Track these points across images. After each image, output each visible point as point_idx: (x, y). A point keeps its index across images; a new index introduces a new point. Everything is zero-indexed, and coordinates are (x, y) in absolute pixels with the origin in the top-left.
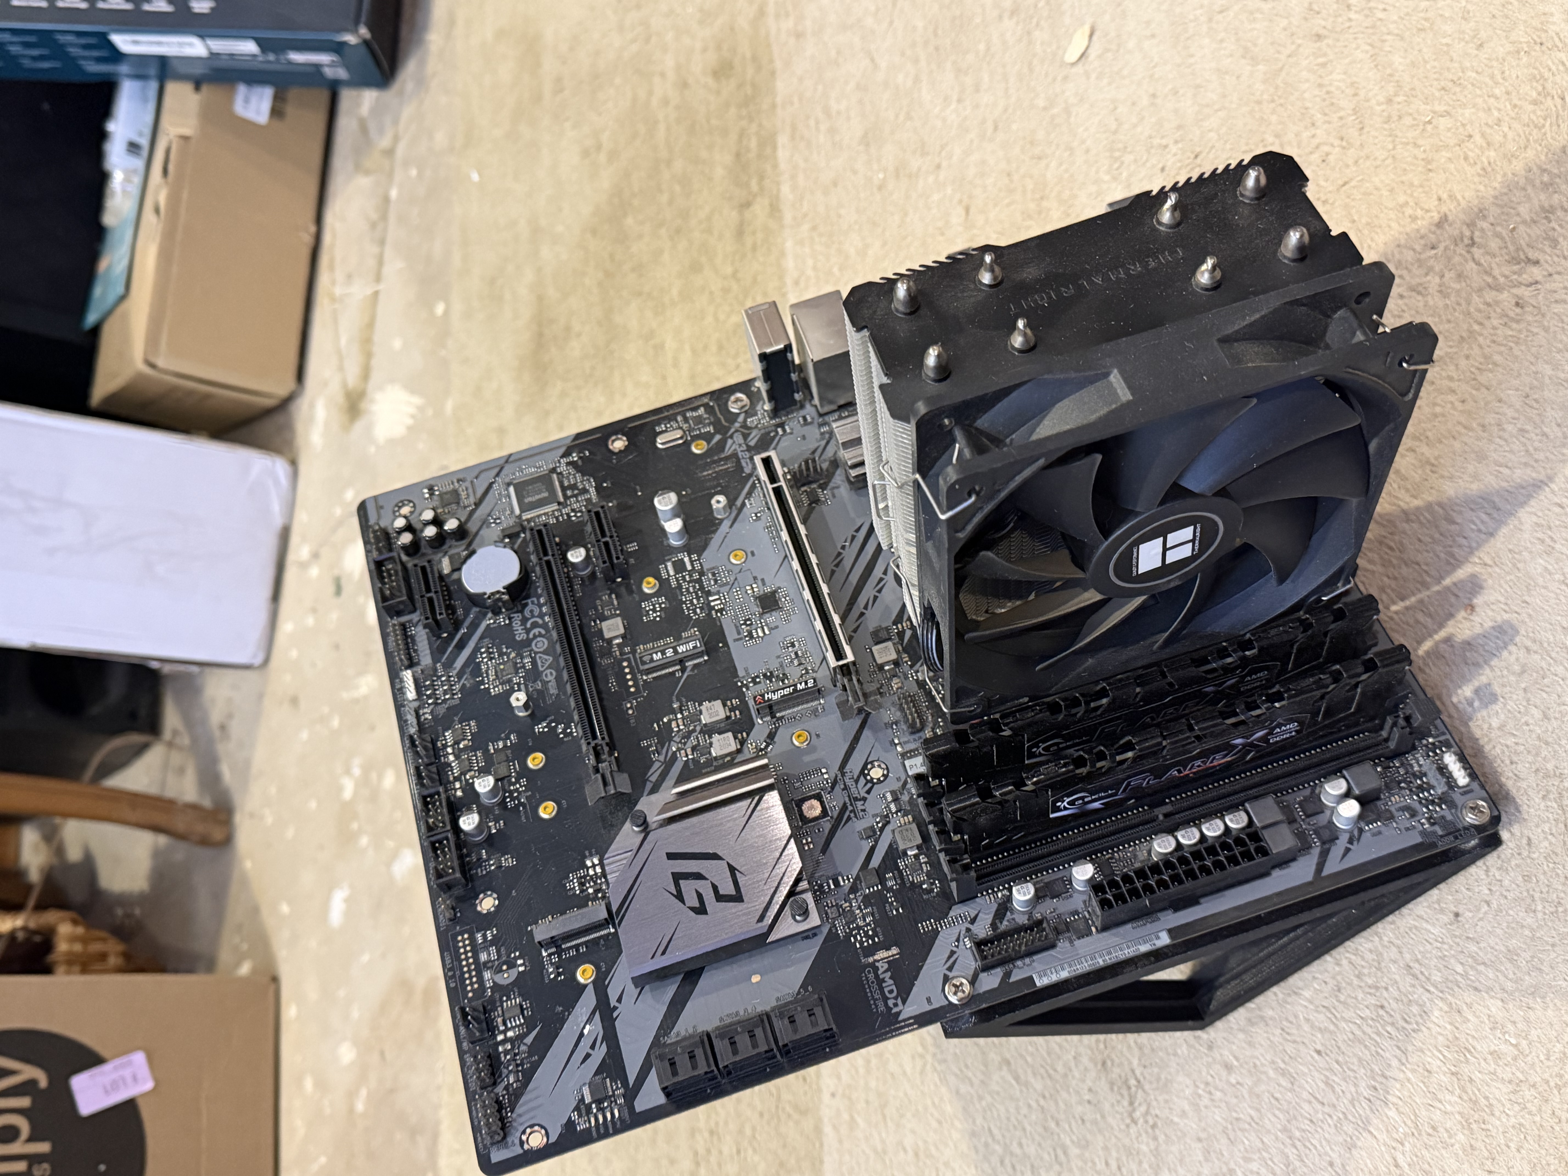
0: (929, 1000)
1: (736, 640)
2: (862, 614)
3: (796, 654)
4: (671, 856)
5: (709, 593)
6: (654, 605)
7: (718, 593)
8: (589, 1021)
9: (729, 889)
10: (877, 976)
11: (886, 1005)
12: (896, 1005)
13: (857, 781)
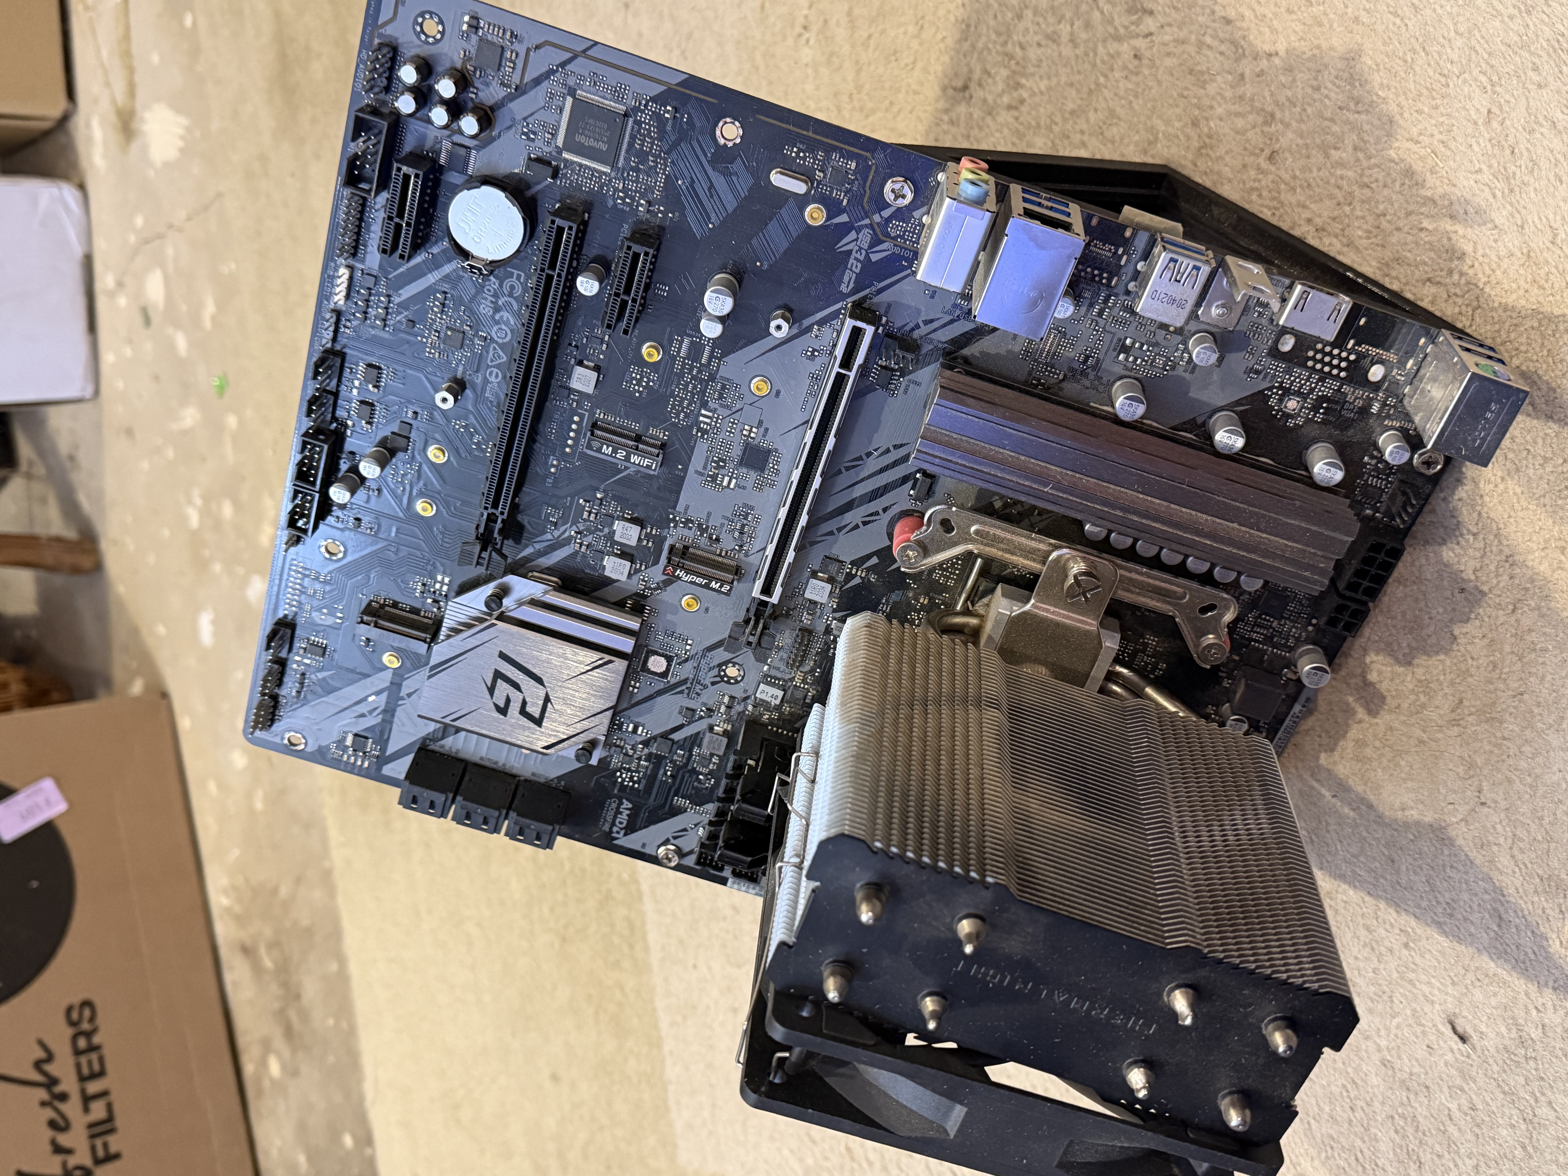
0: (644, 845)
1: (697, 472)
2: (831, 533)
3: (743, 526)
4: (503, 656)
5: (704, 405)
6: (642, 378)
7: (714, 411)
8: (377, 693)
9: (535, 711)
10: (618, 808)
11: (611, 828)
12: (618, 832)
13: (710, 669)
